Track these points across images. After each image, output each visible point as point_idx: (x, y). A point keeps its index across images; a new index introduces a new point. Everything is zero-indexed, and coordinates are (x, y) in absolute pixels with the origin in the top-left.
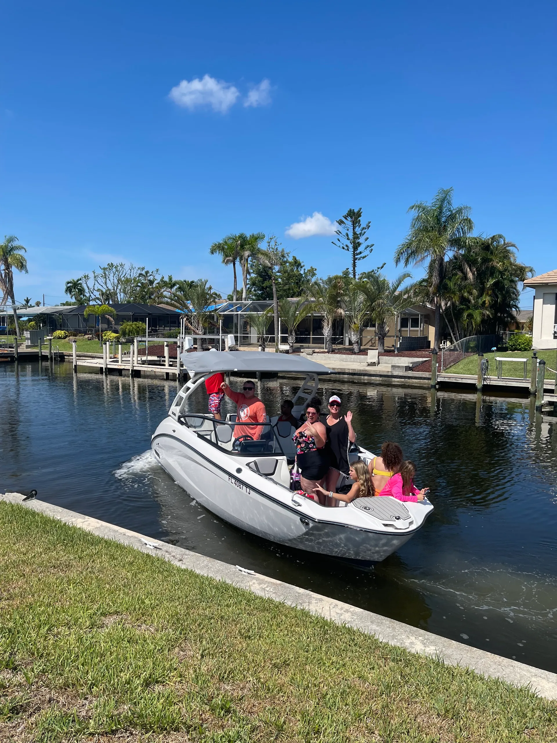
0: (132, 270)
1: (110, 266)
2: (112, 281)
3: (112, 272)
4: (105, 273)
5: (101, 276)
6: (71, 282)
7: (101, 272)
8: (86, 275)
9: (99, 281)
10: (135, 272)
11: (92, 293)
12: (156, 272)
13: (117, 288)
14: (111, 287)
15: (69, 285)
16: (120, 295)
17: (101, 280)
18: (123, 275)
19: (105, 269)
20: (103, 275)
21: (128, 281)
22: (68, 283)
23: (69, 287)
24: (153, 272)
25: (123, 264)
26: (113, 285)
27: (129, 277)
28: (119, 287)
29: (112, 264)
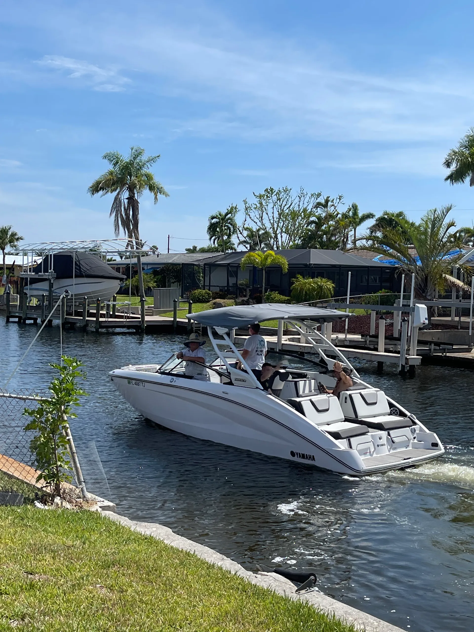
0: (302, 199)
1: (269, 193)
2: (270, 215)
3: (271, 201)
4: (261, 204)
5: (255, 208)
6: (217, 216)
7: (256, 201)
8: (234, 206)
9: (252, 215)
10: (306, 200)
11: (241, 233)
12: (338, 200)
13: (278, 226)
14: (268, 225)
15: (214, 220)
16: (282, 237)
17: (255, 214)
18: (287, 206)
19: (261, 196)
20: (258, 205)
21: (294, 215)
22: (213, 218)
23: (214, 224)
24: (333, 200)
25: (289, 188)
26: (272, 222)
27: (296, 209)
28: (281, 224)
29: (272, 190)
